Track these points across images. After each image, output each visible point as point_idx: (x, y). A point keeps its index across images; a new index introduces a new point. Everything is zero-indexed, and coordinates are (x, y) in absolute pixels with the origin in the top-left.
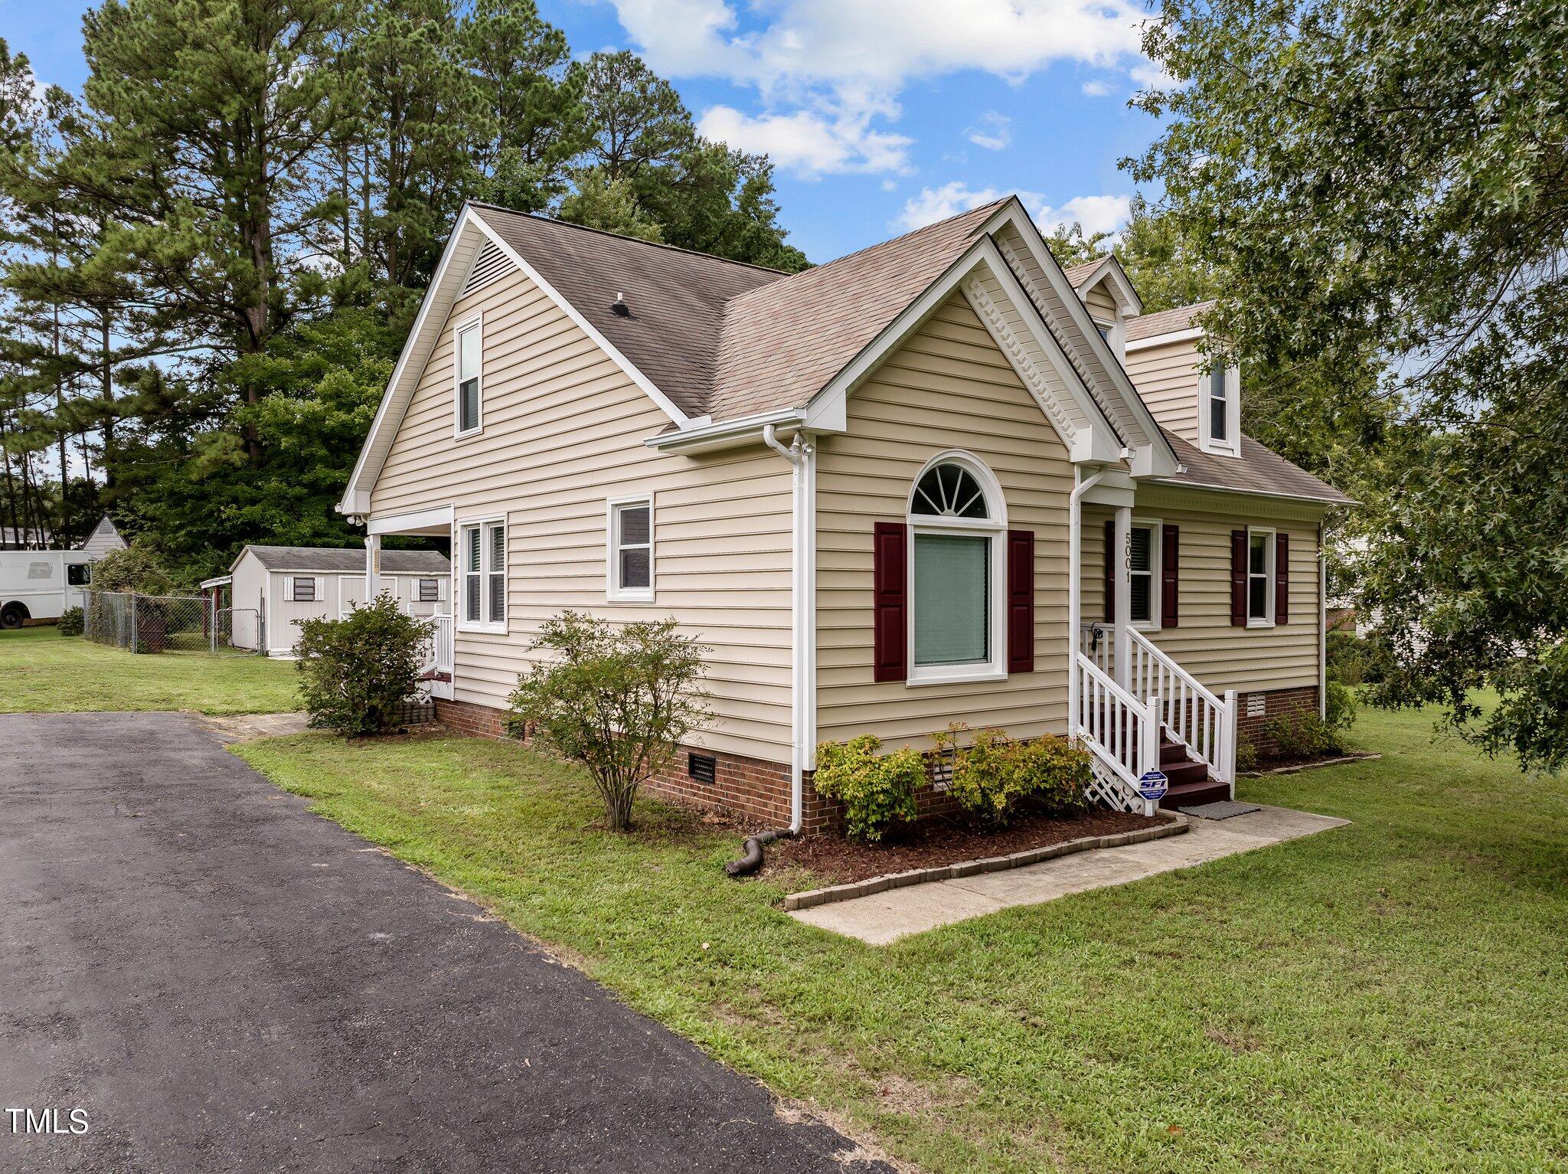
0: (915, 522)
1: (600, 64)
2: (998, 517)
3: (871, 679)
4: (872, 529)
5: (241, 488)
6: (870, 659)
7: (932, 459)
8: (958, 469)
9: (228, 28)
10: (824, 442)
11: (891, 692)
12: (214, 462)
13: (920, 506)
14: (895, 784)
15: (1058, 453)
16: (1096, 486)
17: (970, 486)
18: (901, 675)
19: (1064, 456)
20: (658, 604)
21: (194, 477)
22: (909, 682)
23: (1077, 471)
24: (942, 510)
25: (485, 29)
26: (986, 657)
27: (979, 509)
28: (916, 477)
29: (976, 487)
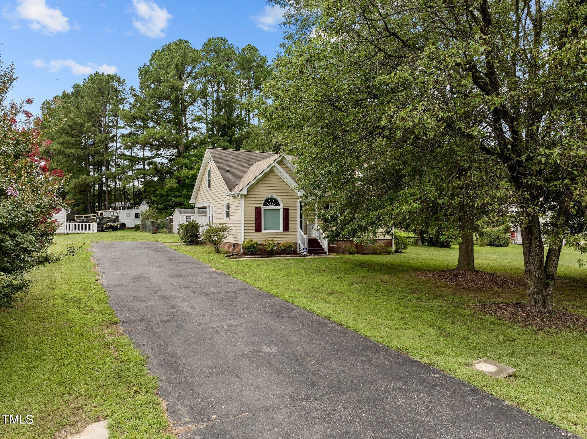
0: (263, 207)
2: (281, 206)
3: (255, 231)
4: (255, 208)
5: (177, 193)
6: (254, 228)
7: (266, 197)
8: (274, 198)
11: (259, 233)
12: (170, 187)
13: (265, 204)
14: (251, 246)
18: (261, 231)
19: (296, 195)
20: (230, 220)
21: (165, 191)
23: (299, 198)
24: (270, 205)
26: (280, 229)
27: (278, 204)
28: (264, 200)
29: (277, 201)
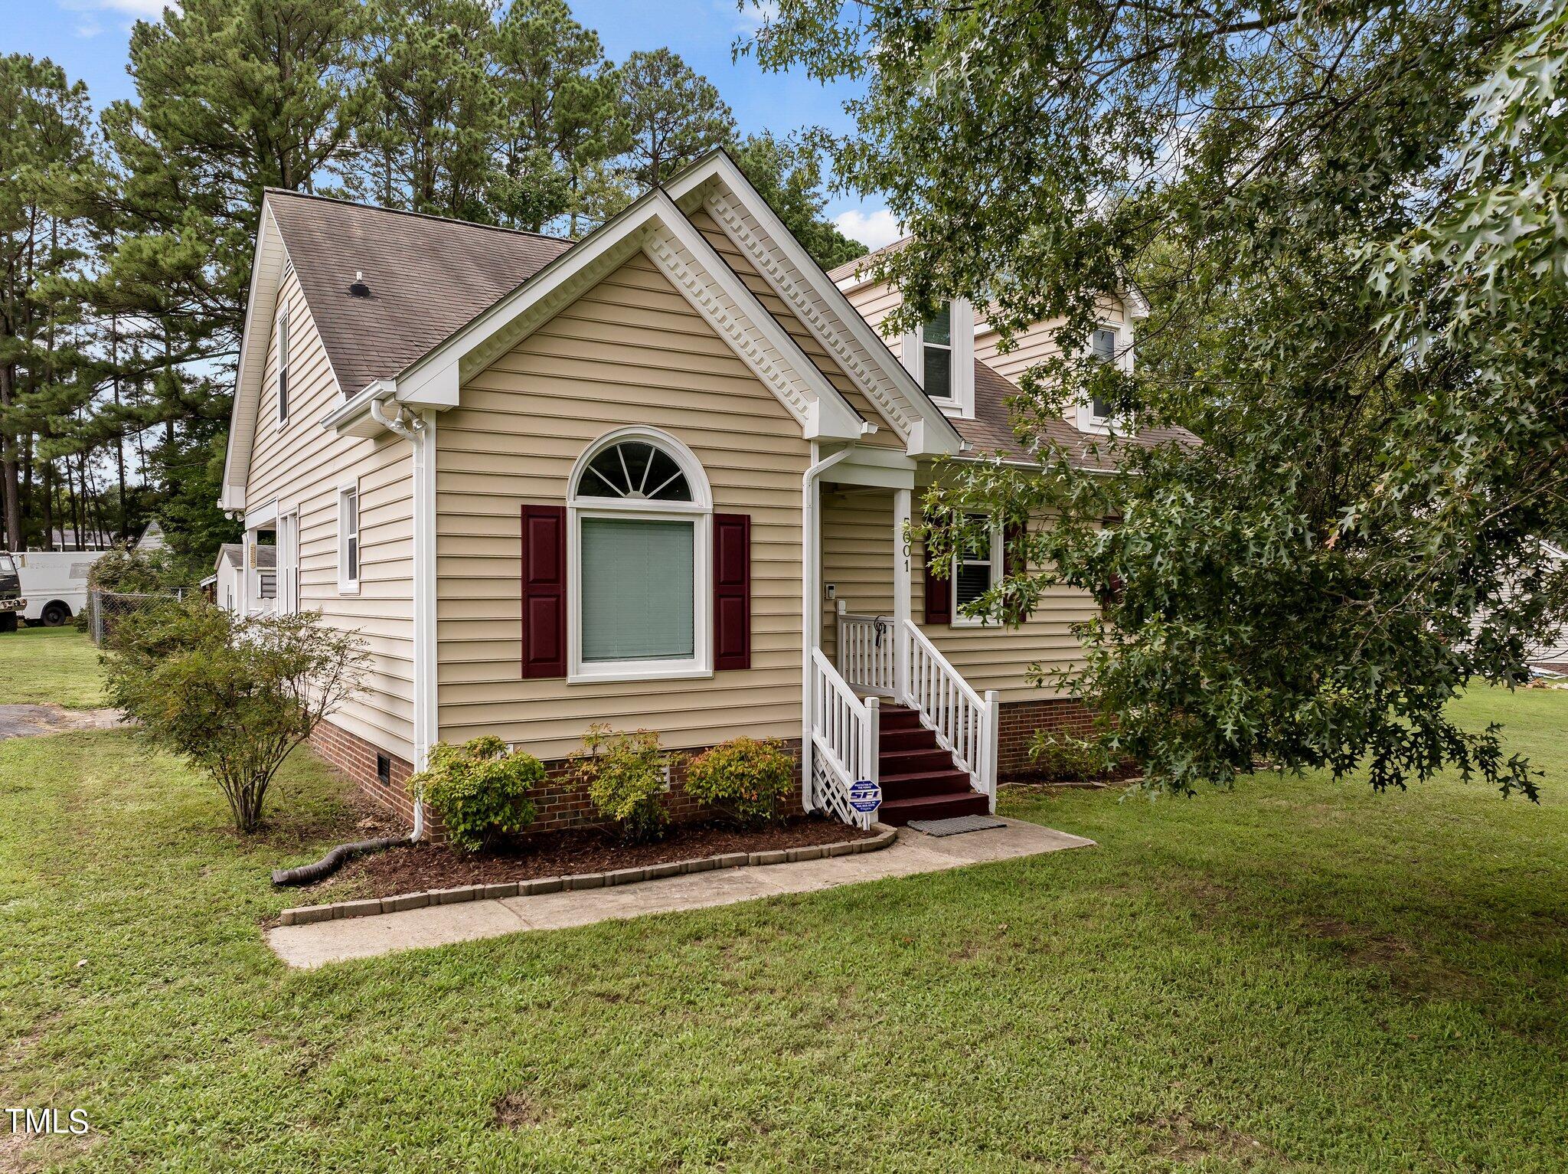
1: (638, 63)
2: (702, 500)
3: (518, 676)
4: (519, 513)
6: (516, 653)
7: (602, 437)
8: (650, 448)
9: (235, 41)
10: (446, 418)
11: (545, 689)
13: (589, 485)
14: (484, 790)
15: (790, 429)
16: (840, 463)
17: (665, 466)
18: (562, 672)
19: (796, 432)
20: (364, 595)
22: (572, 677)
23: (814, 451)
24: (626, 490)
25: (514, 33)
26: (692, 654)
27: (680, 490)
28: (584, 455)
29: (673, 467)
